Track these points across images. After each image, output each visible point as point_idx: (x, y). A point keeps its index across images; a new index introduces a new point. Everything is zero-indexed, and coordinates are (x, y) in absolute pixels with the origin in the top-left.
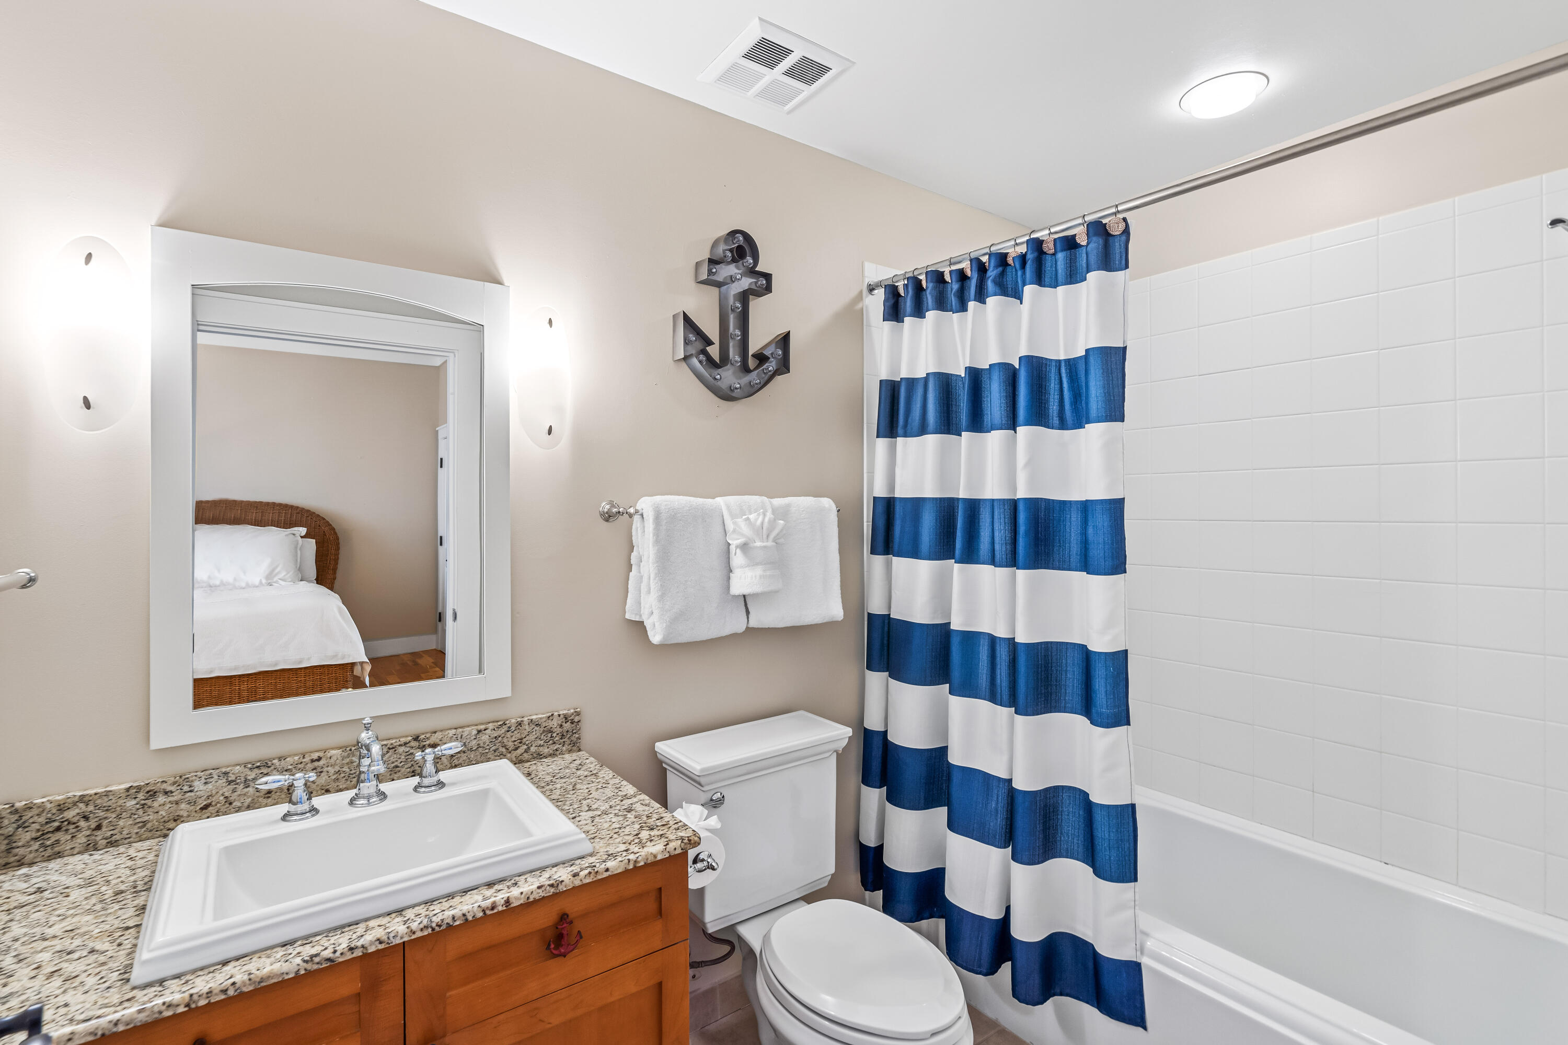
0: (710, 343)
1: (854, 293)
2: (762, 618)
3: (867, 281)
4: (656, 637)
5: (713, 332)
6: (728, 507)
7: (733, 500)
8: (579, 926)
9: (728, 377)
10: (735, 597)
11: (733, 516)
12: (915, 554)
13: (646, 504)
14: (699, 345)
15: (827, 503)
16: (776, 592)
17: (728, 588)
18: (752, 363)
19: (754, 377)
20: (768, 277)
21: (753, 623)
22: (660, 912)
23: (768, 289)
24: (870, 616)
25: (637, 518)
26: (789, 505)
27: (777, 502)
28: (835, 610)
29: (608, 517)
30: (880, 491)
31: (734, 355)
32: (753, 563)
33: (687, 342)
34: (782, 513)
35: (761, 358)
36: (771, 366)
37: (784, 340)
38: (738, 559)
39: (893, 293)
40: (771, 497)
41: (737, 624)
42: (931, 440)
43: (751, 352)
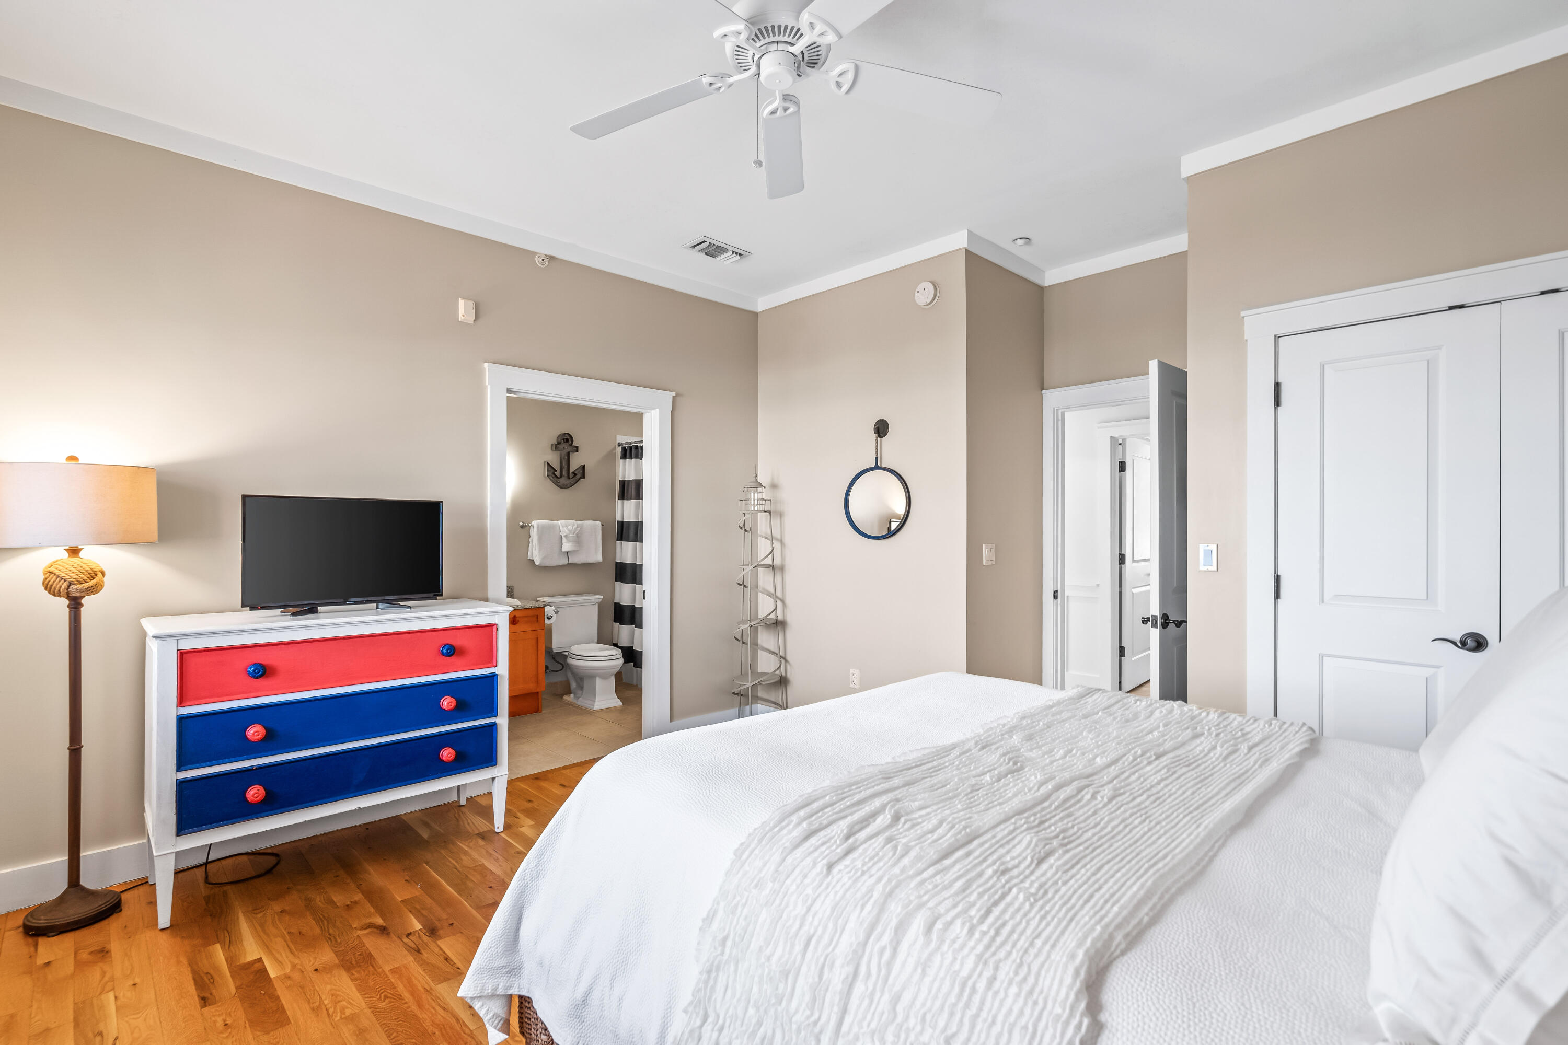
0: (556, 471)
1: (613, 447)
2: (574, 559)
3: (618, 442)
4: (537, 563)
5: (558, 468)
6: (561, 524)
7: (563, 522)
8: (517, 619)
9: (563, 481)
10: (564, 552)
11: (563, 527)
12: (628, 540)
13: (534, 523)
14: (553, 471)
15: (598, 523)
16: (578, 551)
17: (561, 549)
18: (571, 475)
19: (572, 481)
20: (577, 447)
21: (570, 562)
22: (538, 621)
23: (577, 451)
24: (616, 563)
25: (531, 527)
26: (583, 524)
27: (580, 522)
28: (599, 558)
29: (522, 527)
30: (619, 518)
31: (564, 473)
32: (569, 541)
33: (548, 470)
34: (581, 527)
35: (575, 474)
36: (578, 477)
37: (583, 467)
38: (564, 540)
39: (624, 450)
40: (577, 520)
41: (564, 561)
42: (633, 501)
43: (570, 472)
